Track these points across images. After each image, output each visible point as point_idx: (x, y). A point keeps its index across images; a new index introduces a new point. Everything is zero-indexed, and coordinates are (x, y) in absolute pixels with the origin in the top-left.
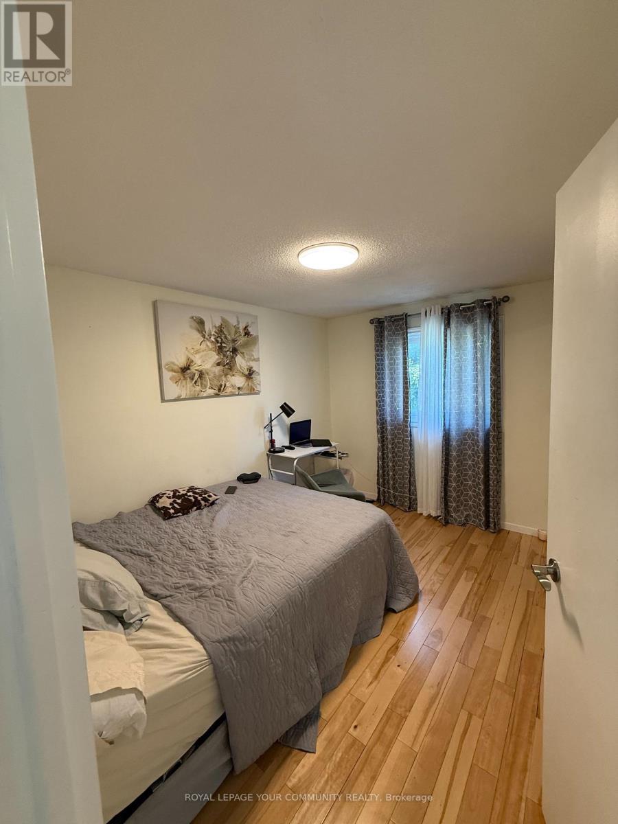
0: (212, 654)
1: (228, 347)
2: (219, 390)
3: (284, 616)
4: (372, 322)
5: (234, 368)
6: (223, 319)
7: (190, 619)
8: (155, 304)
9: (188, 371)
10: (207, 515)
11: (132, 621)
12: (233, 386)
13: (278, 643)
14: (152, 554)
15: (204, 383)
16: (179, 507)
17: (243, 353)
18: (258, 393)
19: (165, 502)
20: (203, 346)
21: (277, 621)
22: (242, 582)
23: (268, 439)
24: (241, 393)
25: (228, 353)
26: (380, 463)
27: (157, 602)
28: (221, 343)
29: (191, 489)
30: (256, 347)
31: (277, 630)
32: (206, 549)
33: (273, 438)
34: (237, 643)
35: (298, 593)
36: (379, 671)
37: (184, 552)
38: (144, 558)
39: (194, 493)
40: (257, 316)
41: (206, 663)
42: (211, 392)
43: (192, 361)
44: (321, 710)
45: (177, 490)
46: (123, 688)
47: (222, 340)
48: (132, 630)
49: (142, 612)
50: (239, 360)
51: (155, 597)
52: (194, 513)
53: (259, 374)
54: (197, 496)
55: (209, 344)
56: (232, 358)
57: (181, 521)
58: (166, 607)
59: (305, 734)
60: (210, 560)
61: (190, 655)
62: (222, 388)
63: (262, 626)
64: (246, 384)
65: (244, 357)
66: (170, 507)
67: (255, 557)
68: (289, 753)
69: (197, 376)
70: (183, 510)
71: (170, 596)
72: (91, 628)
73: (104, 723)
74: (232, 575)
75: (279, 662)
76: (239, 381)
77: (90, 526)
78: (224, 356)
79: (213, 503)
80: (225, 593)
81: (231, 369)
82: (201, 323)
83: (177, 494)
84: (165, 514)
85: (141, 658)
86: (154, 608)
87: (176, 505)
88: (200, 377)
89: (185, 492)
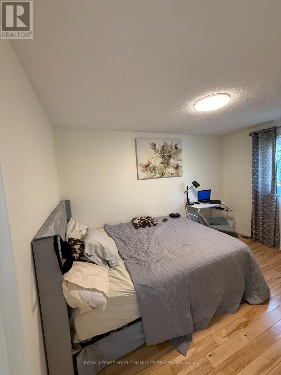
0: (136, 289)
1: (167, 155)
2: (162, 175)
3: (173, 284)
4: (250, 135)
5: (169, 164)
6: (165, 143)
7: (132, 272)
8: (135, 139)
9: (149, 167)
10: (152, 230)
11: (112, 266)
12: (169, 173)
13: (169, 295)
14: (127, 241)
15: (155, 172)
16: (141, 224)
17: (174, 157)
18: (181, 176)
19: (136, 221)
20: (155, 155)
21: (169, 285)
22: (156, 263)
23: (186, 198)
24: (172, 176)
25: (167, 158)
26: (253, 216)
27: (123, 261)
28: (163, 154)
29: (148, 218)
30: (181, 154)
31: (169, 289)
32: (147, 244)
33: (188, 198)
34: (148, 288)
35: (182, 276)
36: (231, 333)
37: (139, 243)
38: (124, 243)
39: (148, 219)
40: (181, 139)
41: (134, 292)
42: (159, 176)
43: (150, 162)
44: (192, 337)
45: (142, 217)
46: (98, 290)
47: (164, 152)
48: (112, 269)
49: (116, 263)
50: (172, 160)
51: (123, 259)
52: (147, 228)
53: (181, 167)
54: (149, 221)
55: (158, 154)
56: (169, 160)
57: (141, 230)
58: (125, 264)
59: (182, 345)
60: (146, 249)
61: (128, 286)
62: (163, 174)
63: (161, 285)
64: (175, 172)
65: (174, 159)
66: (138, 224)
67: (166, 252)
68: (172, 350)
69: (152, 169)
70: (143, 226)
71: (128, 260)
72: (98, 264)
73: (90, 300)
74: (153, 258)
75: (169, 304)
76: (171, 170)
77: (111, 226)
78: (165, 159)
79: (156, 225)
80: (148, 265)
81: (168, 165)
82: (154, 145)
83: (142, 219)
84: (136, 227)
85: (109, 281)
86: (121, 263)
87: (140, 223)
88: (154, 169)
89: (145, 218)
